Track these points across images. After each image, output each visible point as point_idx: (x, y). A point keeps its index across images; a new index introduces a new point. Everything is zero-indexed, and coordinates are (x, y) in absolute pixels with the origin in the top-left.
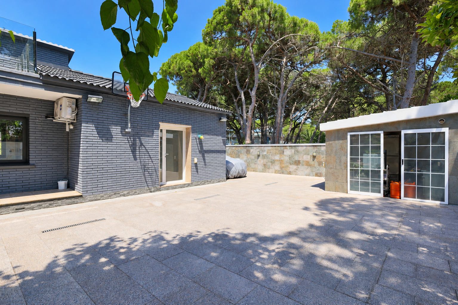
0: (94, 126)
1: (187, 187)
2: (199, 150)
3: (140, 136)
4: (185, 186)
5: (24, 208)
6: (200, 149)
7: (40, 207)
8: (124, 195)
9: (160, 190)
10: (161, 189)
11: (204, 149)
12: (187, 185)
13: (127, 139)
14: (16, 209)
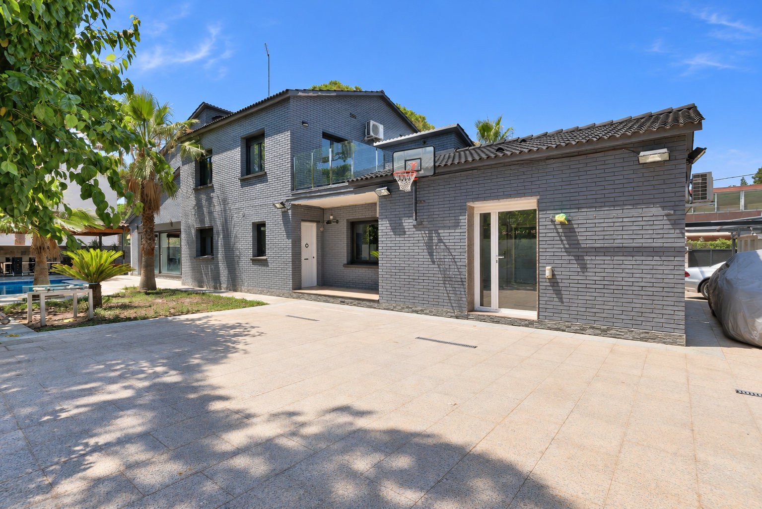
0: (387, 222)
1: (527, 326)
2: (565, 248)
3: (438, 228)
4: (523, 323)
5: (344, 302)
6: (567, 246)
7: (351, 304)
8: (417, 312)
9: (468, 319)
10: (469, 317)
11: (583, 246)
12: (527, 322)
13: (420, 235)
14: (341, 302)
